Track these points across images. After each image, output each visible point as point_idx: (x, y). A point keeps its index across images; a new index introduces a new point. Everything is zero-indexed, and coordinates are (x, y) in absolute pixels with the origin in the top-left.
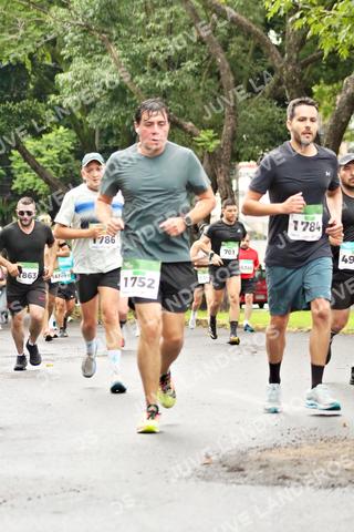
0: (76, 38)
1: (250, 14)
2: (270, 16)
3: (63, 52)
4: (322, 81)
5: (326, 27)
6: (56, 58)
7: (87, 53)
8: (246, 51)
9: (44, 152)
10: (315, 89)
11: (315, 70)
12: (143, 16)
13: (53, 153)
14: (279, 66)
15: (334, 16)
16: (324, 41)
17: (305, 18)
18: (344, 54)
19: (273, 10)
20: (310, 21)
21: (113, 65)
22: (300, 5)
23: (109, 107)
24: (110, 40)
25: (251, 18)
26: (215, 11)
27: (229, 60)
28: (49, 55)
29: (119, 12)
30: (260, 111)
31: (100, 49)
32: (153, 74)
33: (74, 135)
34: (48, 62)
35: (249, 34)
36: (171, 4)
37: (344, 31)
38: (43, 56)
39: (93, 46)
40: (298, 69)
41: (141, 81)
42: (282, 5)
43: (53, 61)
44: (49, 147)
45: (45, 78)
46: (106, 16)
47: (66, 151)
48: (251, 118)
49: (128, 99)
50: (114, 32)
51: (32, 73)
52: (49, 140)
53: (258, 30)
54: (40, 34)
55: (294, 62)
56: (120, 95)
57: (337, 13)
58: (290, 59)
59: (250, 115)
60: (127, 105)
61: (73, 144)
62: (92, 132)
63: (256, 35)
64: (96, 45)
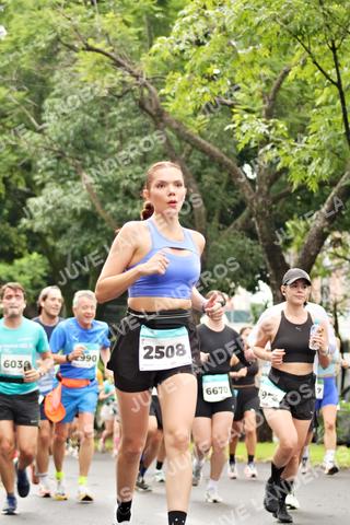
0: (49, 163)
1: (224, 146)
2: (241, 147)
3: (36, 177)
4: (295, 216)
5: (296, 160)
6: (30, 183)
7: (61, 179)
8: (219, 183)
9: (17, 277)
10: (288, 224)
11: (289, 205)
12: (117, 144)
13: (26, 278)
14: (249, 197)
15: (304, 149)
16: (293, 174)
17: (275, 150)
18: (313, 186)
19: (243, 141)
20: (281, 153)
21: (85, 192)
22: (271, 137)
23: (80, 234)
24: (84, 167)
25: (225, 149)
26: (187, 141)
27: (201, 191)
28: (23, 180)
29: (93, 139)
30: (231, 242)
31: (73, 175)
32: (125, 202)
33: (46, 261)
34: (22, 187)
35: (221, 165)
36: (146, 134)
37: (313, 164)
38: (17, 180)
39: (66, 172)
40: (269, 202)
41: (113, 208)
42: (253, 136)
43: (28, 186)
44: (21, 273)
45: (19, 203)
46: (80, 143)
47: (39, 277)
48: (222, 250)
49: (99, 226)
50: (88, 159)
51: (7, 197)
52: (21, 266)
53: (230, 161)
54: (15, 158)
55: (264, 193)
56: (92, 221)
57: (307, 146)
58: (261, 190)
59: (221, 246)
60: (98, 231)
61: (46, 271)
62: (64, 258)
63: (228, 166)
64: (69, 171)
